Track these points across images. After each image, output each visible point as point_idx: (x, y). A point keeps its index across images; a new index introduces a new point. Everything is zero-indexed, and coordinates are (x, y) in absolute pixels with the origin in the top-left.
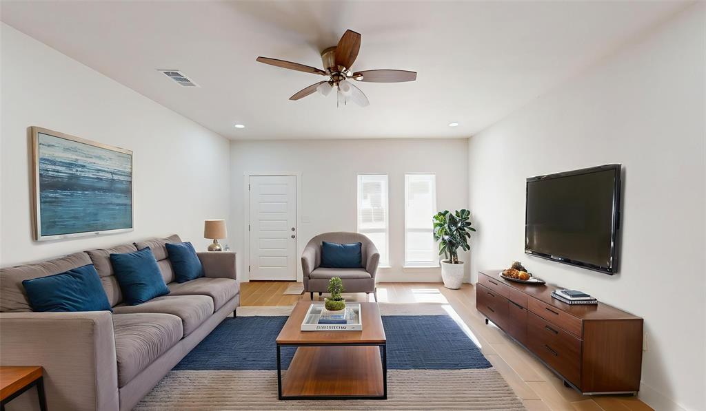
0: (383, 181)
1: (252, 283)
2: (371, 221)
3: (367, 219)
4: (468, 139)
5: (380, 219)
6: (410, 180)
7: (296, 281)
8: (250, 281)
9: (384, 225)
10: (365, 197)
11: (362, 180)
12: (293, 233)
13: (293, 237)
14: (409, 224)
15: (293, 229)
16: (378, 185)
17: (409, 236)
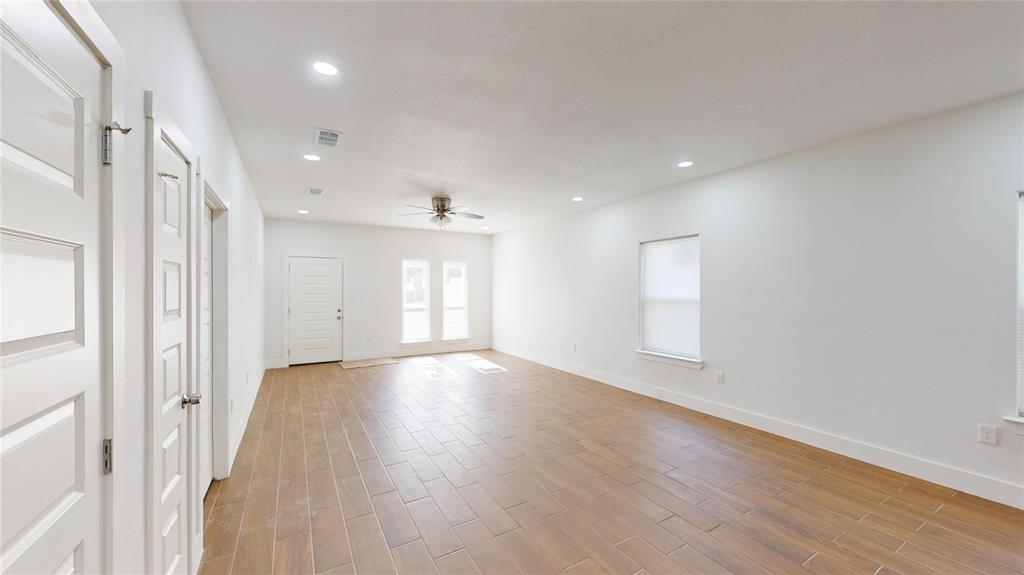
0: (425, 266)
1: (292, 367)
2: (413, 301)
3: (410, 301)
4: (490, 236)
5: (420, 300)
6: (447, 267)
7: (341, 361)
8: (290, 365)
9: (425, 304)
10: (409, 280)
11: (407, 264)
12: (340, 314)
13: (339, 318)
14: (446, 303)
15: (339, 311)
16: (420, 270)
17: (447, 314)
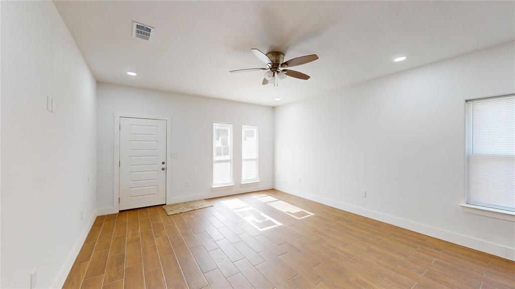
0: (229, 128)
1: (121, 213)
2: (221, 155)
3: (219, 154)
4: (274, 107)
5: (226, 153)
6: (245, 128)
7: (165, 204)
8: (120, 211)
9: (229, 157)
10: (218, 139)
11: (216, 126)
12: (164, 166)
13: (163, 169)
14: (244, 156)
15: (163, 163)
16: (226, 131)
17: (244, 164)
